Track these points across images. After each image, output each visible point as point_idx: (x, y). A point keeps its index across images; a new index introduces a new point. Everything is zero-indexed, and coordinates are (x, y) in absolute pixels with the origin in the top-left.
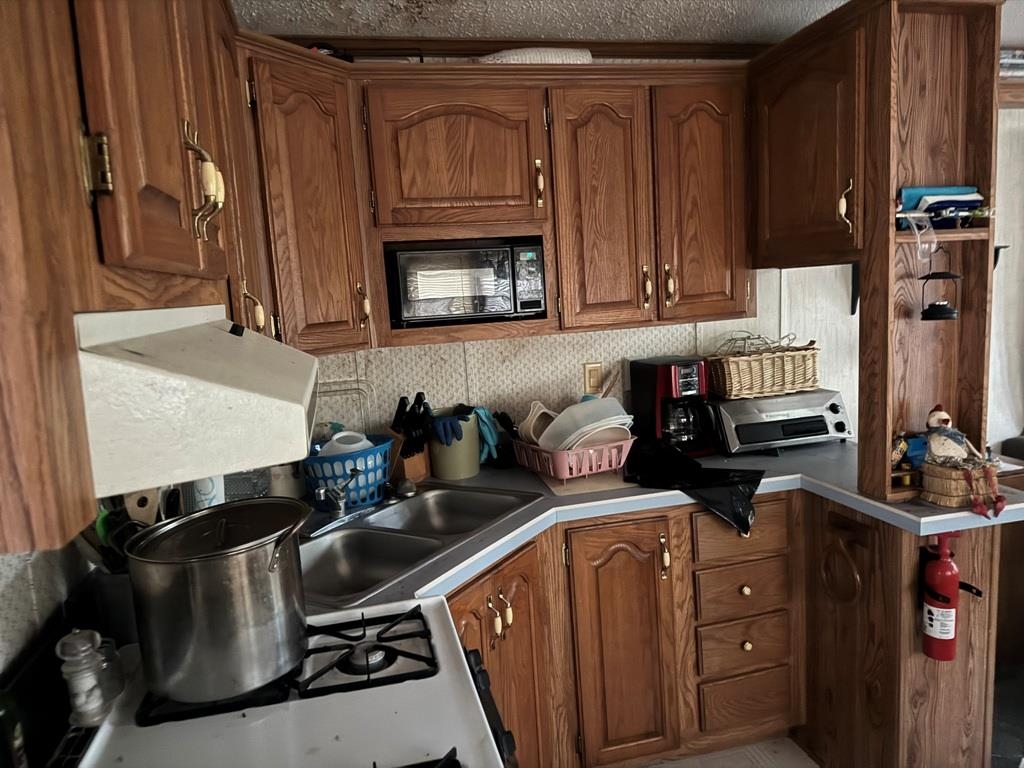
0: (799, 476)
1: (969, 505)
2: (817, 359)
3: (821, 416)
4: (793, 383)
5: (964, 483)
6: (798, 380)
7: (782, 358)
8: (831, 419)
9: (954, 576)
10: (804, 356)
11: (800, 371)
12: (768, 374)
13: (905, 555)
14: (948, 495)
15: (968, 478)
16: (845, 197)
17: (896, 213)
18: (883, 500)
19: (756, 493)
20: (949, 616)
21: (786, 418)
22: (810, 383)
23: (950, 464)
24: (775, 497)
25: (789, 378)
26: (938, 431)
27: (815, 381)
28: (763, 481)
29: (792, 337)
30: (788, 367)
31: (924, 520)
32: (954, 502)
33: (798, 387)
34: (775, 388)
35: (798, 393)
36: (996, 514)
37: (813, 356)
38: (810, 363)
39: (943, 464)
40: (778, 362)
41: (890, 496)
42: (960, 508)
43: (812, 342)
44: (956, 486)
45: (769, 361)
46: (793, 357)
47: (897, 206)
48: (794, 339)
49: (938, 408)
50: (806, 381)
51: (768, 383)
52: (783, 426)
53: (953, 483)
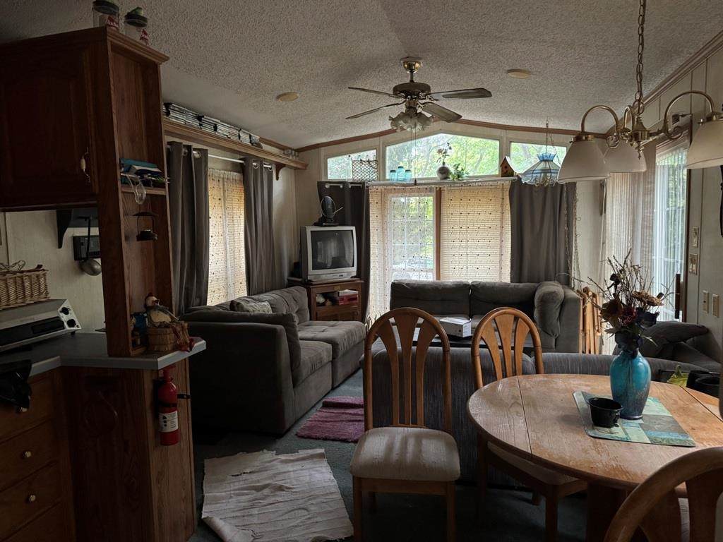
0: (59, 357)
1: (178, 347)
2: (47, 277)
3: (58, 317)
4: (32, 296)
5: (173, 335)
6: (36, 293)
7: (22, 278)
8: (65, 318)
9: (175, 392)
10: (38, 276)
11: (36, 287)
12: (12, 290)
13: (146, 386)
14: (166, 344)
15: (175, 332)
16: (85, 158)
17: (120, 173)
18: (128, 355)
19: (30, 375)
20: (174, 416)
21: (32, 321)
22: (43, 295)
23: (163, 325)
24: (42, 377)
25: (28, 293)
26: (153, 308)
27: (47, 293)
28: (33, 366)
29: (21, 263)
30: (27, 284)
31: (159, 359)
32: (170, 347)
33: (36, 299)
34: (19, 301)
35: (35, 303)
36: (191, 350)
37: (44, 275)
38: (42, 280)
39: (160, 326)
40: (19, 281)
41: (132, 353)
42: (174, 350)
43: (40, 266)
44: (170, 338)
45: (12, 280)
46: (30, 276)
47: (121, 169)
48: (24, 265)
49: (151, 295)
50: (40, 294)
51: (13, 297)
52: (32, 328)
53: (168, 336)
